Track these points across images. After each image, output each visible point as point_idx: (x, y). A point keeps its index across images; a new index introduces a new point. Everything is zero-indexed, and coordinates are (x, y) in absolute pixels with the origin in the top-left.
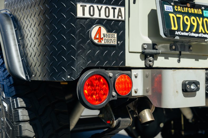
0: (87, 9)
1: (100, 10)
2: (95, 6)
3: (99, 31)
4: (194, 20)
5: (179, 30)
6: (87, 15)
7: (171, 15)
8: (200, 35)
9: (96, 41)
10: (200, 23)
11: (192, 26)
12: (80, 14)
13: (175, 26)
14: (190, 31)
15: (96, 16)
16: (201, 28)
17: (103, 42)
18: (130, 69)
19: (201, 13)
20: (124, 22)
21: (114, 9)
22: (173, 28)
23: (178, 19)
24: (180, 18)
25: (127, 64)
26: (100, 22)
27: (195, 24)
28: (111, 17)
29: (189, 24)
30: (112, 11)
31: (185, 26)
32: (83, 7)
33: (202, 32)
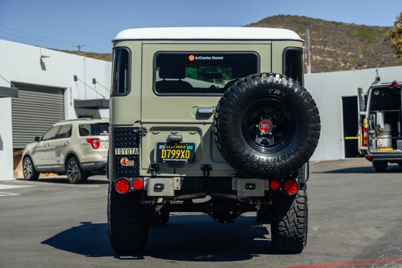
0: (119, 151)
1: (125, 151)
2: (123, 149)
3: (124, 160)
4: (178, 152)
5: (166, 158)
6: (119, 154)
7: (163, 151)
8: (180, 160)
9: (123, 165)
10: (183, 153)
11: (176, 155)
12: (116, 154)
13: (164, 156)
14: (174, 158)
15: (123, 153)
16: (183, 156)
17: (126, 165)
18: (143, 177)
19: (185, 147)
20: (139, 155)
21: (132, 150)
22: (162, 157)
23: (167, 152)
24: (169, 152)
25: (140, 175)
26: (124, 156)
27: (179, 154)
28: (131, 153)
29: (174, 154)
30: (131, 151)
31: (171, 155)
32: (117, 150)
33: (183, 158)
